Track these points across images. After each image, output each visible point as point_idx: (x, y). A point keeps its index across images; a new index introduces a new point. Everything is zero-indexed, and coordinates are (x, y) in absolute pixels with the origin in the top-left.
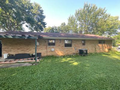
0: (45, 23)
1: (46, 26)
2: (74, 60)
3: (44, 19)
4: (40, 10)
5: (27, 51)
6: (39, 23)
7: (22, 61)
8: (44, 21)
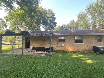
0: (55, 23)
1: (56, 26)
2: (87, 57)
3: (55, 20)
4: (52, 14)
5: (44, 45)
6: (52, 24)
7: (40, 52)
8: (55, 22)
